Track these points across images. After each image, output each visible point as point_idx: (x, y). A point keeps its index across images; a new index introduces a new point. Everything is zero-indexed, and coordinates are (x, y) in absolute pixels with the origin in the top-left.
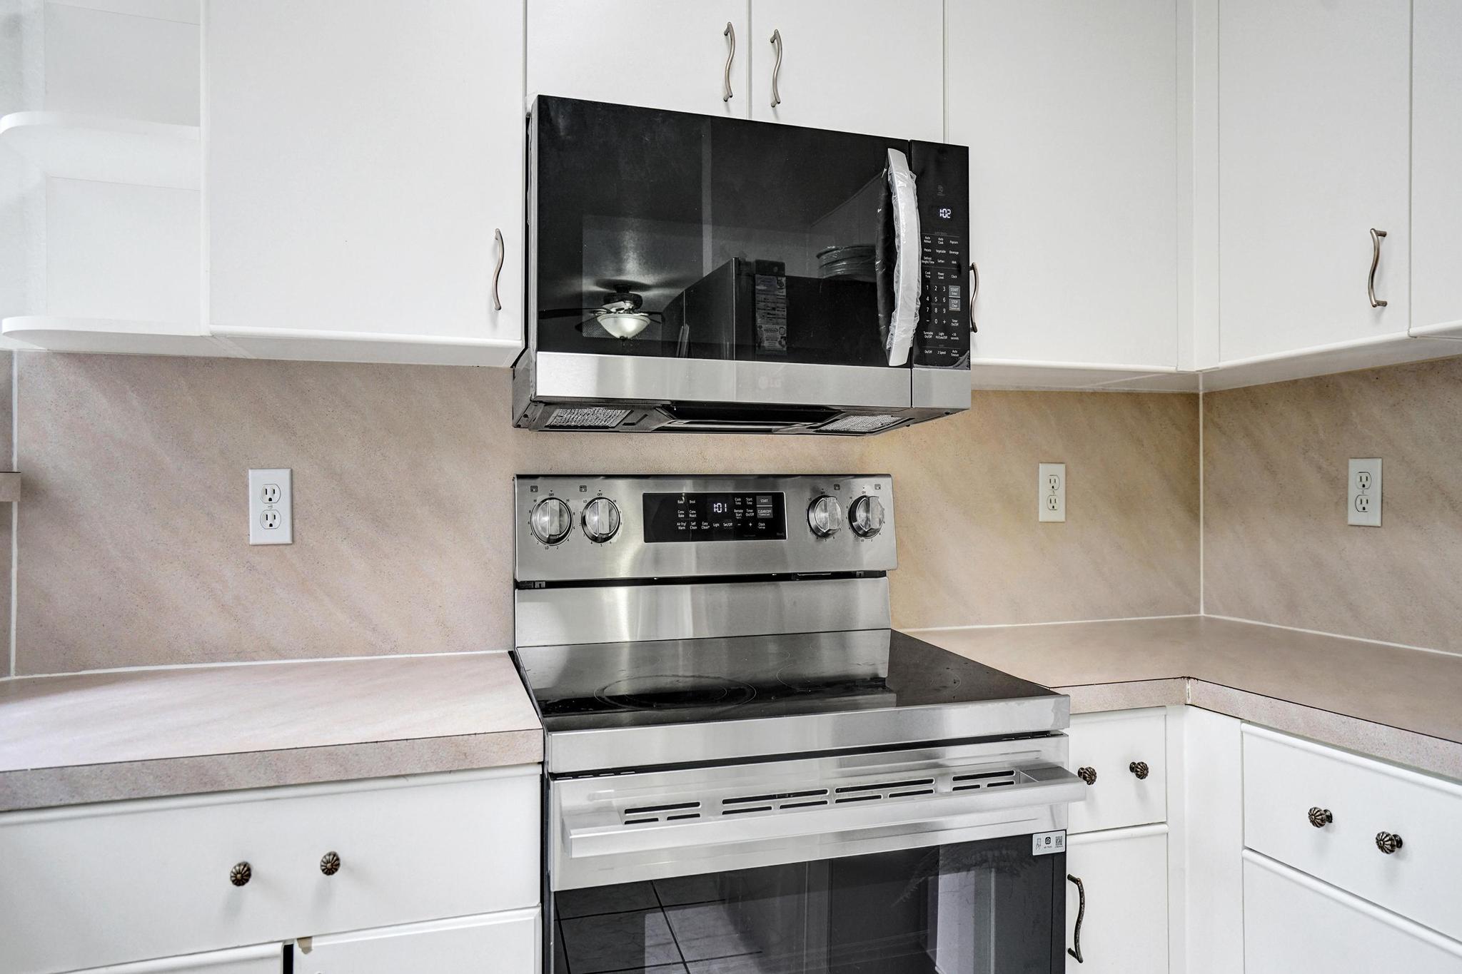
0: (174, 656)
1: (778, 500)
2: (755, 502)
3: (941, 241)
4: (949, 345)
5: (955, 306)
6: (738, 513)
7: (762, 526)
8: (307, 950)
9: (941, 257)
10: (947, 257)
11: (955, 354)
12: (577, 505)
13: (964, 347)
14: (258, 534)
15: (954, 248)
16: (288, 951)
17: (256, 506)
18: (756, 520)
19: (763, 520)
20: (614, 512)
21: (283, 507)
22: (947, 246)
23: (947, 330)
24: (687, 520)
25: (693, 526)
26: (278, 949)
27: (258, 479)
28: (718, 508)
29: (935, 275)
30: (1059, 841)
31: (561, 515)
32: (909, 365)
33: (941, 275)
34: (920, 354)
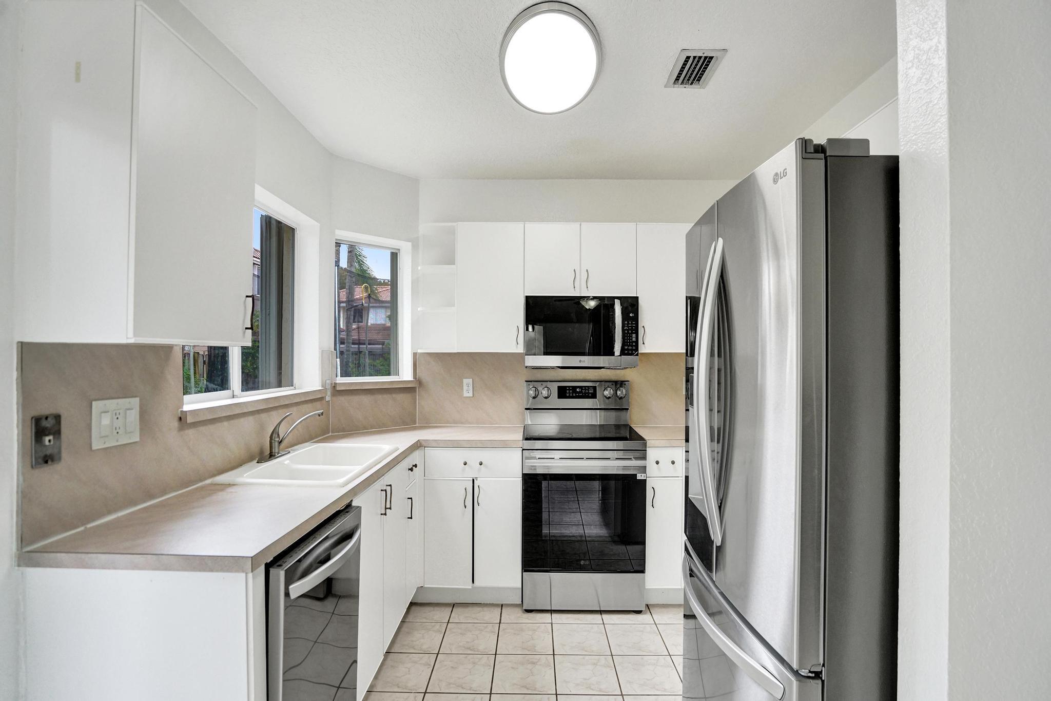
0: (448, 422)
1: (595, 388)
2: (588, 388)
3: (630, 322)
4: (632, 350)
5: (634, 339)
6: (583, 391)
7: (590, 395)
8: (477, 480)
9: (630, 326)
10: (632, 327)
11: (634, 352)
12: (540, 389)
13: (637, 349)
14: (466, 394)
15: (634, 324)
16: (473, 480)
17: (465, 387)
18: (589, 393)
19: (590, 393)
20: (549, 391)
21: (471, 388)
22: (632, 324)
23: (632, 346)
24: (570, 393)
25: (571, 395)
26: (472, 479)
27: (465, 381)
28: (578, 390)
29: (628, 332)
30: (644, 476)
31: (535, 391)
32: (620, 355)
33: (630, 331)
34: (623, 352)
